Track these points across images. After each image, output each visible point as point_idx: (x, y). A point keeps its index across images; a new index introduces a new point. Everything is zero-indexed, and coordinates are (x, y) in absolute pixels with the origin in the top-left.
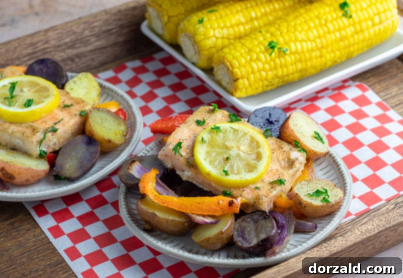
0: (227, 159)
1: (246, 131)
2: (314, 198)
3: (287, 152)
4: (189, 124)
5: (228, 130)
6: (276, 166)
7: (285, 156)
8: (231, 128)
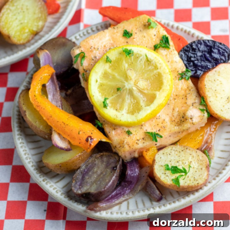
0: (118, 89)
1: (159, 66)
2: (168, 173)
3: (187, 105)
4: (115, 31)
5: (141, 58)
6: (165, 116)
7: (183, 108)
8: (146, 56)
